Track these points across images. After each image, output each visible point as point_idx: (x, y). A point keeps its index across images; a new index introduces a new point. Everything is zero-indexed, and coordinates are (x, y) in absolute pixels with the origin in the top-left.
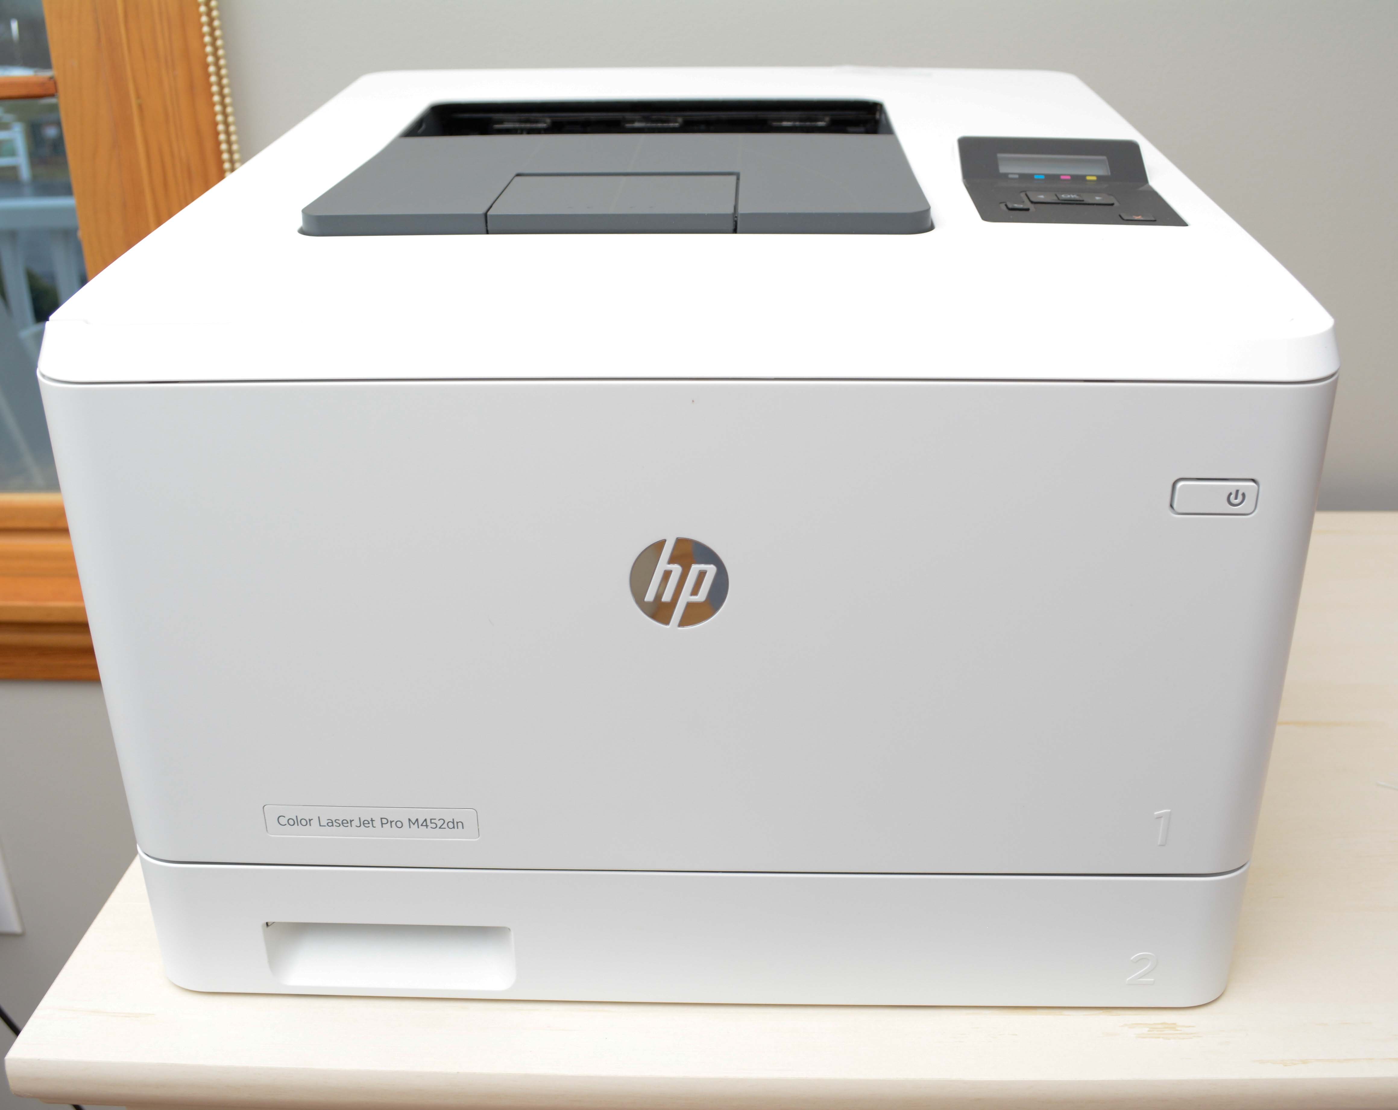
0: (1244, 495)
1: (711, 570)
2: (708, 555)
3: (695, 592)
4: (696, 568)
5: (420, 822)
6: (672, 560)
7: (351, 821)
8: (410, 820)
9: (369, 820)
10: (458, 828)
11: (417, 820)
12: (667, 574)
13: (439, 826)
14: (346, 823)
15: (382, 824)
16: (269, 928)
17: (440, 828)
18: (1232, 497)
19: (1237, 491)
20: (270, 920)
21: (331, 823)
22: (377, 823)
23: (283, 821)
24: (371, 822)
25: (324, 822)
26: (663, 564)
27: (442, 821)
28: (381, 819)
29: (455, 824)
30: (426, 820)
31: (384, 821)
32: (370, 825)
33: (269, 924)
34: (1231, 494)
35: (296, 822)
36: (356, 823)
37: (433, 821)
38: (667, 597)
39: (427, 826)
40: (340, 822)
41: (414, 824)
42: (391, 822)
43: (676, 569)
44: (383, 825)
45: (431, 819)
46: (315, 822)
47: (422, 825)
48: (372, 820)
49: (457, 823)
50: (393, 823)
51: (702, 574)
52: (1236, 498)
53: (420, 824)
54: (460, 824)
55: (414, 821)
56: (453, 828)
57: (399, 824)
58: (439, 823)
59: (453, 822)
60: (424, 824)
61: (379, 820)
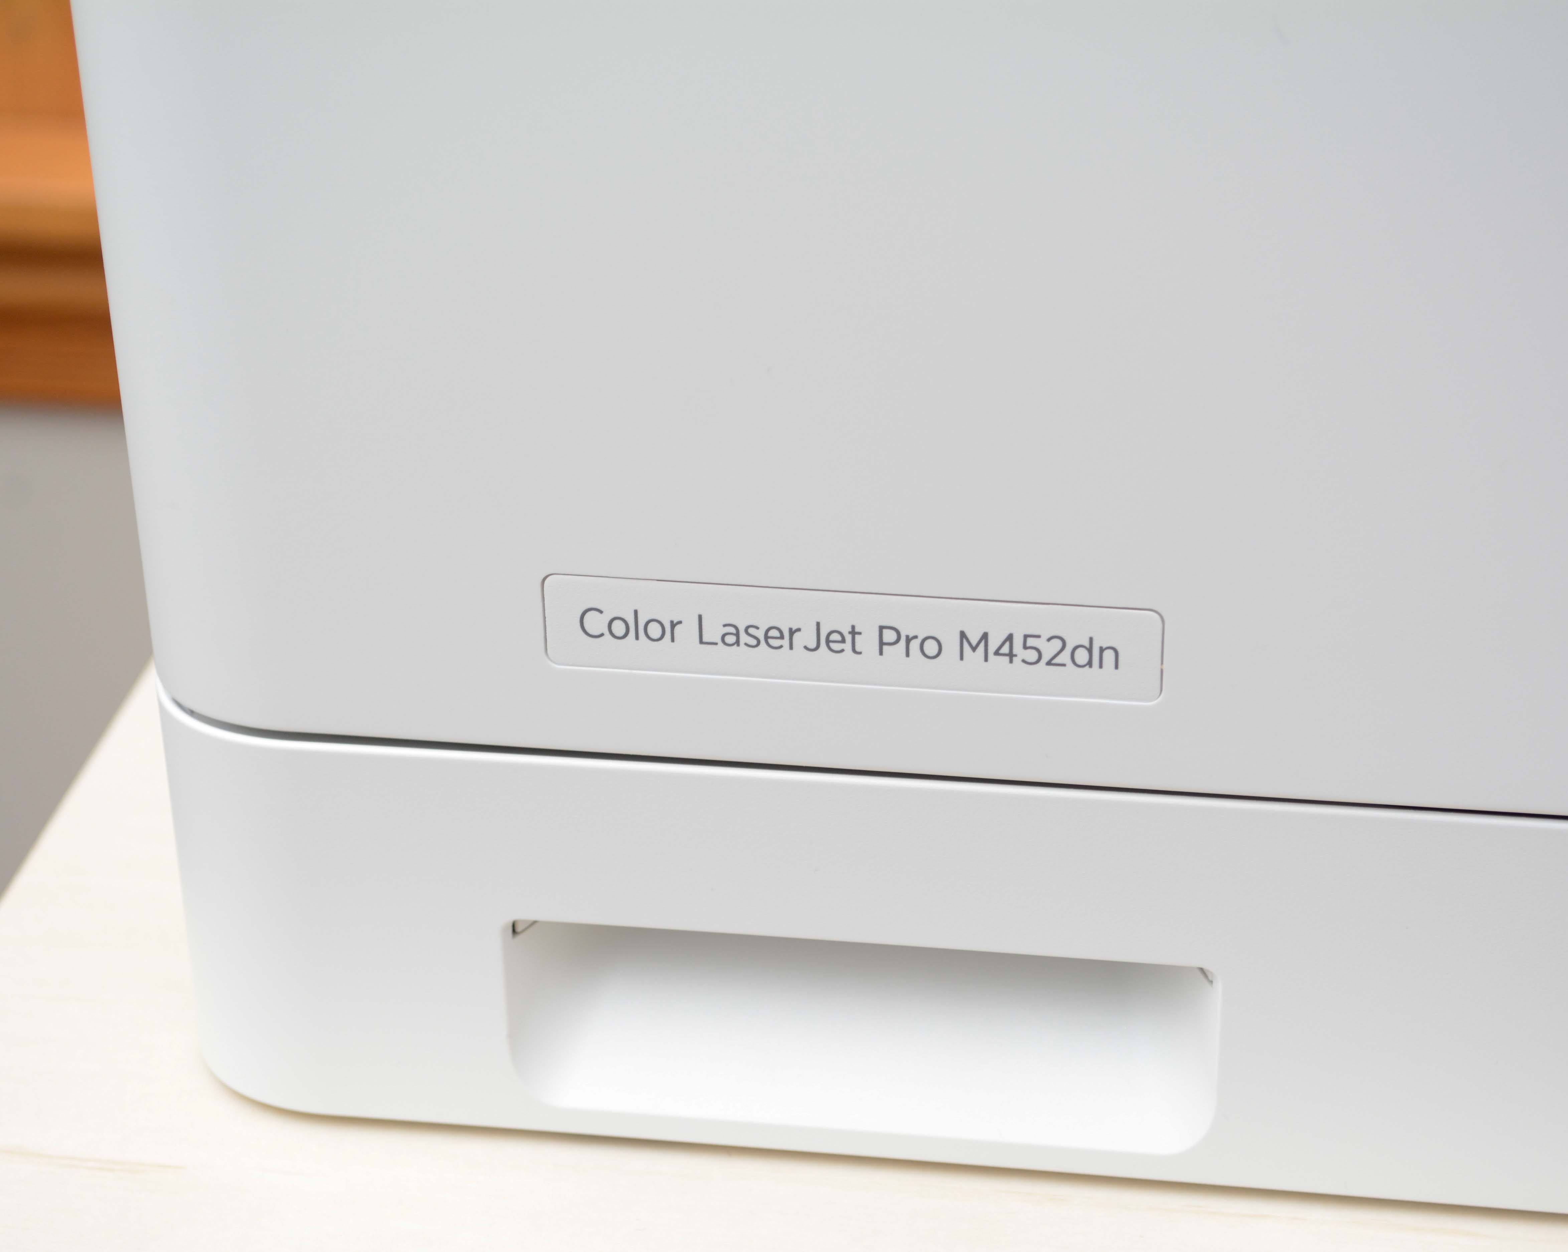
5: (995, 641)
7: (792, 632)
8: (963, 635)
9: (846, 631)
10: (1101, 666)
11: (985, 636)
13: (1046, 658)
15: (882, 644)
16: (519, 938)
17: (1049, 663)
20: (524, 915)
21: (733, 636)
22: (868, 642)
23: (596, 623)
24: (848, 638)
25: (712, 633)
27: (1058, 644)
28: (881, 628)
29: (1094, 655)
30: (1010, 638)
31: (889, 636)
32: (848, 646)
33: (519, 928)
35: (632, 628)
36: (807, 637)
37: (1031, 642)
39: (1011, 655)
40: (760, 634)
41: (974, 649)
42: (909, 640)
44: (885, 648)
45: (1026, 637)
46: (687, 632)
47: (997, 653)
48: (854, 632)
49: (1102, 650)
50: (915, 645)
53: (992, 648)
54: (1109, 656)
55: (974, 639)
56: (1090, 664)
57: (931, 647)
58: (1049, 649)
59: (1089, 648)
60: (1005, 649)
61: (876, 632)
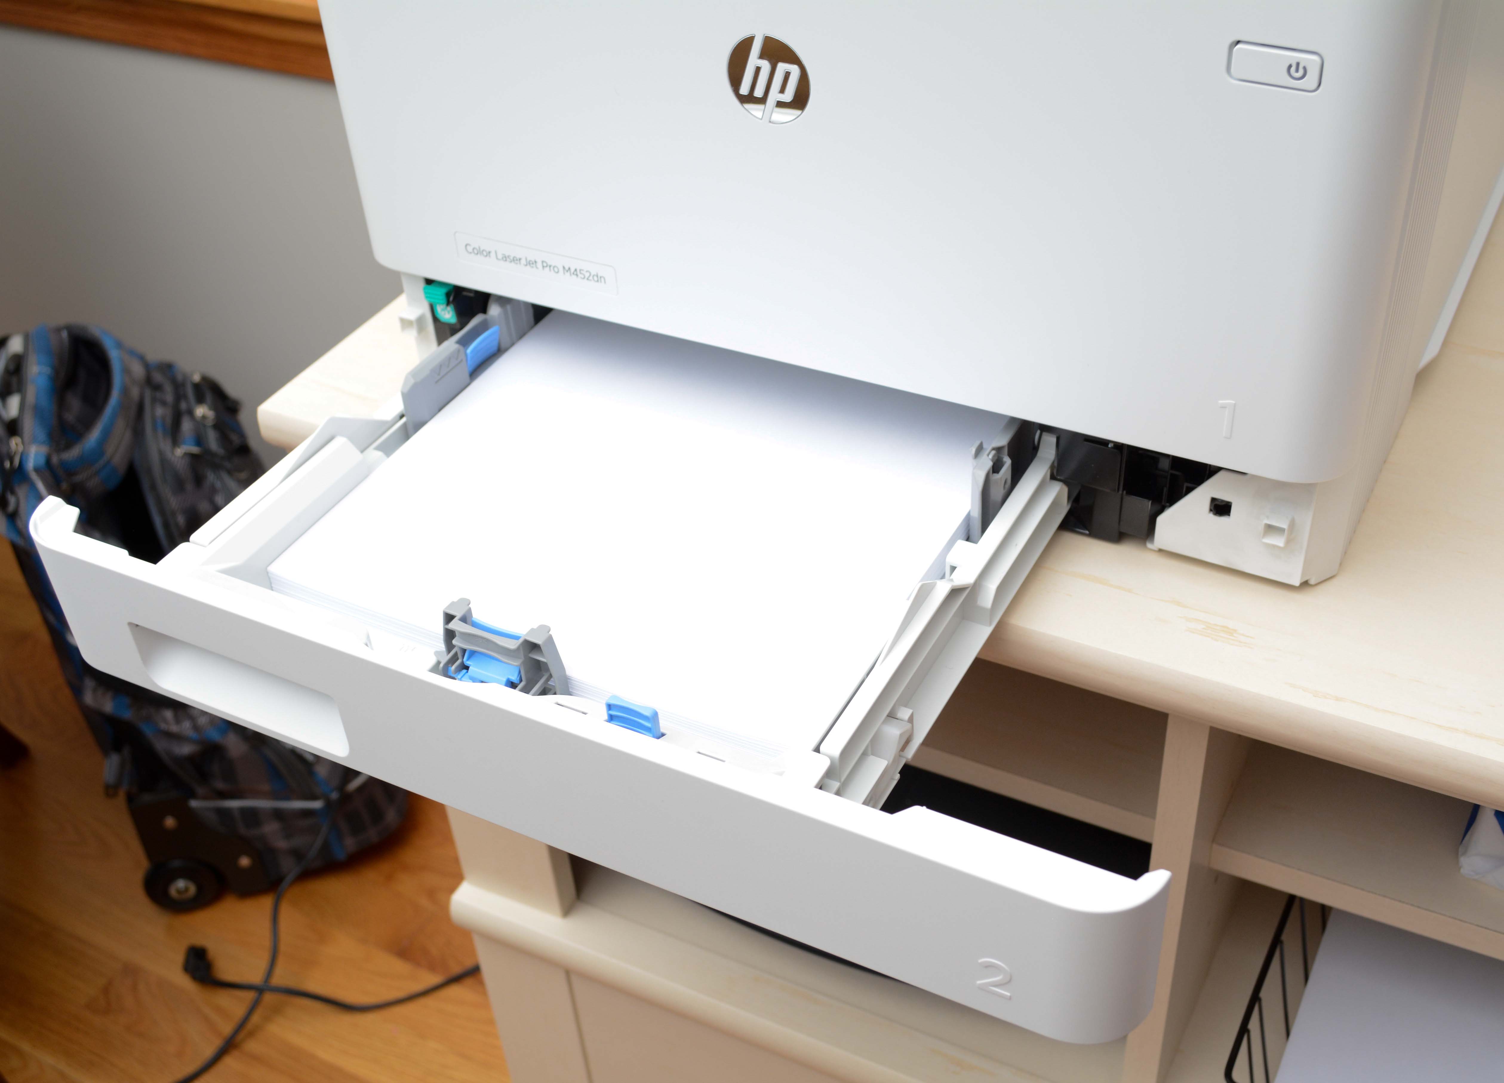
0: (1305, 69)
1: (795, 70)
2: (789, 56)
3: (782, 90)
4: (782, 67)
5: (572, 270)
6: (762, 56)
7: (520, 259)
8: (564, 268)
9: (533, 261)
10: (605, 282)
11: (569, 269)
12: (758, 70)
13: (586, 277)
14: (516, 260)
15: (543, 266)
17: (588, 279)
18: (1293, 69)
19: (1298, 64)
21: (505, 258)
22: (539, 265)
23: (470, 249)
24: (534, 263)
25: (500, 256)
26: (754, 60)
27: (588, 273)
28: (543, 262)
29: (599, 279)
30: (576, 270)
31: (545, 264)
32: (534, 266)
34: (1290, 66)
35: (479, 252)
36: (523, 262)
37: (582, 272)
38: (759, 93)
39: (577, 275)
40: (512, 259)
41: (567, 271)
42: (550, 266)
43: (765, 65)
44: (544, 268)
45: (580, 270)
46: (493, 254)
47: (573, 274)
48: (536, 262)
49: (601, 277)
50: (552, 268)
51: (787, 75)
52: (1297, 70)
53: (572, 272)
54: (603, 279)
55: (567, 268)
56: (598, 281)
57: (556, 270)
58: (587, 275)
59: (597, 276)
60: (575, 273)
61: (541, 263)
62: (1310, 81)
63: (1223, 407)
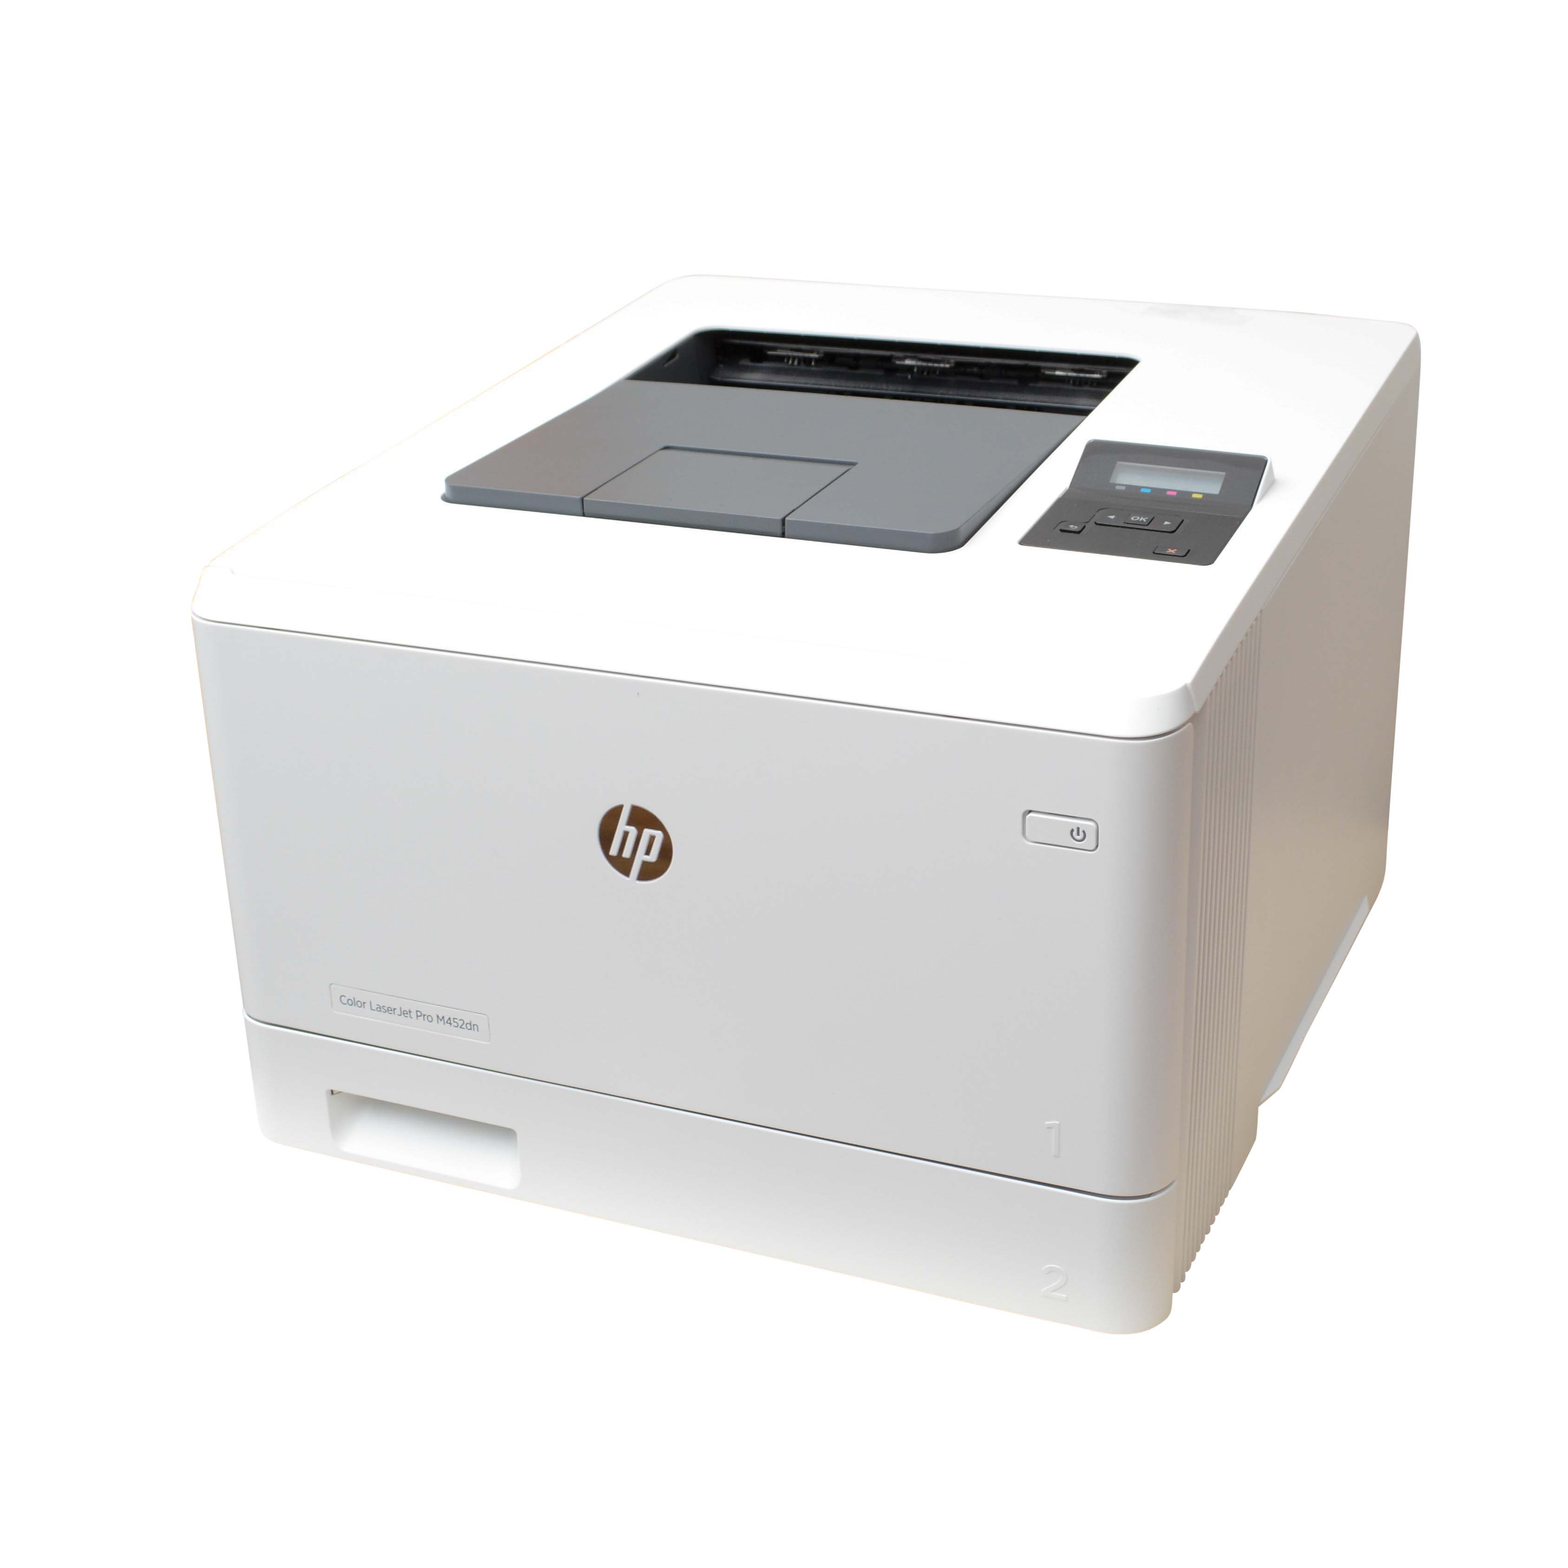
0: (1084, 832)
1: (659, 835)
2: (654, 822)
3: (648, 852)
4: (647, 832)
5: (446, 1019)
6: (629, 823)
7: (394, 1009)
8: (438, 1017)
9: (408, 1010)
10: (478, 1030)
11: (443, 1017)
12: (626, 834)
13: (460, 1025)
14: (390, 1010)
15: (417, 1016)
16: (333, 1096)
17: (461, 1027)
18: (1075, 833)
19: (1078, 829)
20: (335, 1089)
21: (380, 1008)
22: (414, 1015)
23: (344, 1000)
24: (409, 1013)
25: (374, 1007)
26: (622, 826)
27: (462, 1022)
28: (417, 1011)
29: (472, 1027)
30: (450, 1018)
31: (419, 1014)
32: (408, 1015)
33: (334, 1093)
34: (1072, 831)
35: (353, 1003)
36: (398, 1012)
37: (455, 1020)
38: (627, 854)
39: (451, 1024)
40: (386, 1009)
41: (441, 1020)
42: (424, 1015)
43: (633, 831)
44: (419, 1017)
45: (454, 1019)
46: (367, 1005)
47: (447, 1023)
48: (410, 1012)
49: (474, 1025)
50: (426, 1017)
51: (652, 839)
52: (1078, 834)
53: (445, 1021)
54: (476, 1027)
55: (441, 1018)
56: (471, 1029)
57: (430, 1018)
58: (460, 1023)
59: (470, 1024)
60: (449, 1022)
61: (415, 1012)
62: (1089, 842)
63: (1050, 1128)
